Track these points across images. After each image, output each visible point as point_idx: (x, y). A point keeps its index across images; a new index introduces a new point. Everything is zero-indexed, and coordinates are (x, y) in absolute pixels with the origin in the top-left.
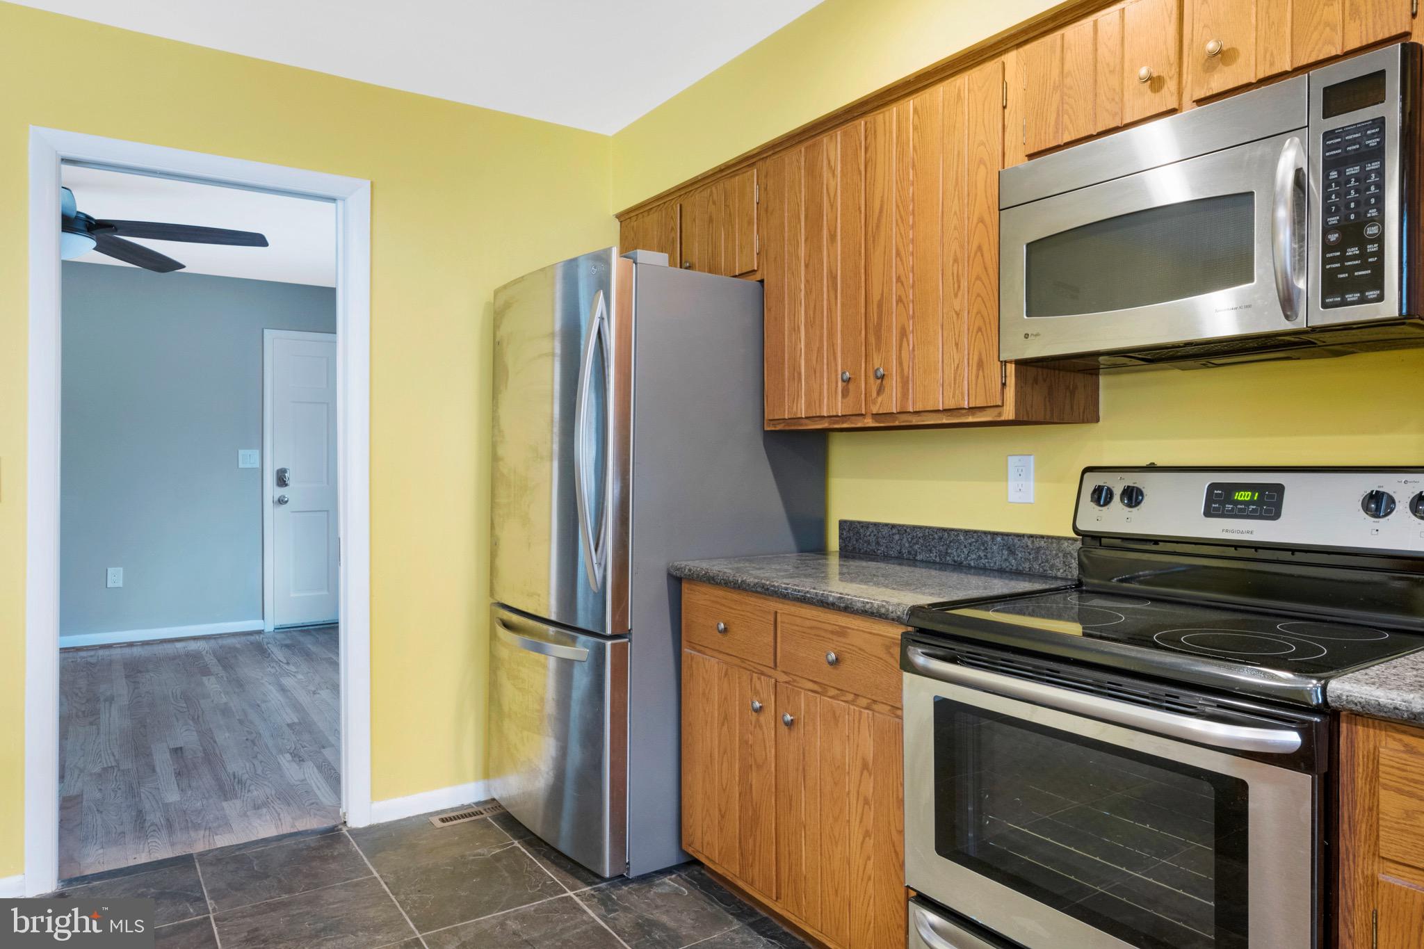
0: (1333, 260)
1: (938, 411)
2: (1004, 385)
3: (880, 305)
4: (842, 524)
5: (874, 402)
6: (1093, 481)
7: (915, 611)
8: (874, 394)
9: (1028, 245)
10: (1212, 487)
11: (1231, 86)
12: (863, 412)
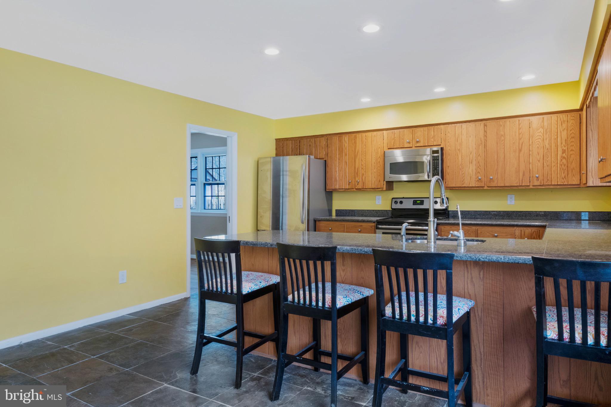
0: (433, 172)
1: (371, 188)
2: (384, 185)
3: (358, 169)
4: (336, 210)
5: (357, 186)
6: (394, 200)
7: (377, 220)
8: (356, 185)
9: (390, 164)
10: (414, 201)
11: (420, 146)
12: (353, 188)
